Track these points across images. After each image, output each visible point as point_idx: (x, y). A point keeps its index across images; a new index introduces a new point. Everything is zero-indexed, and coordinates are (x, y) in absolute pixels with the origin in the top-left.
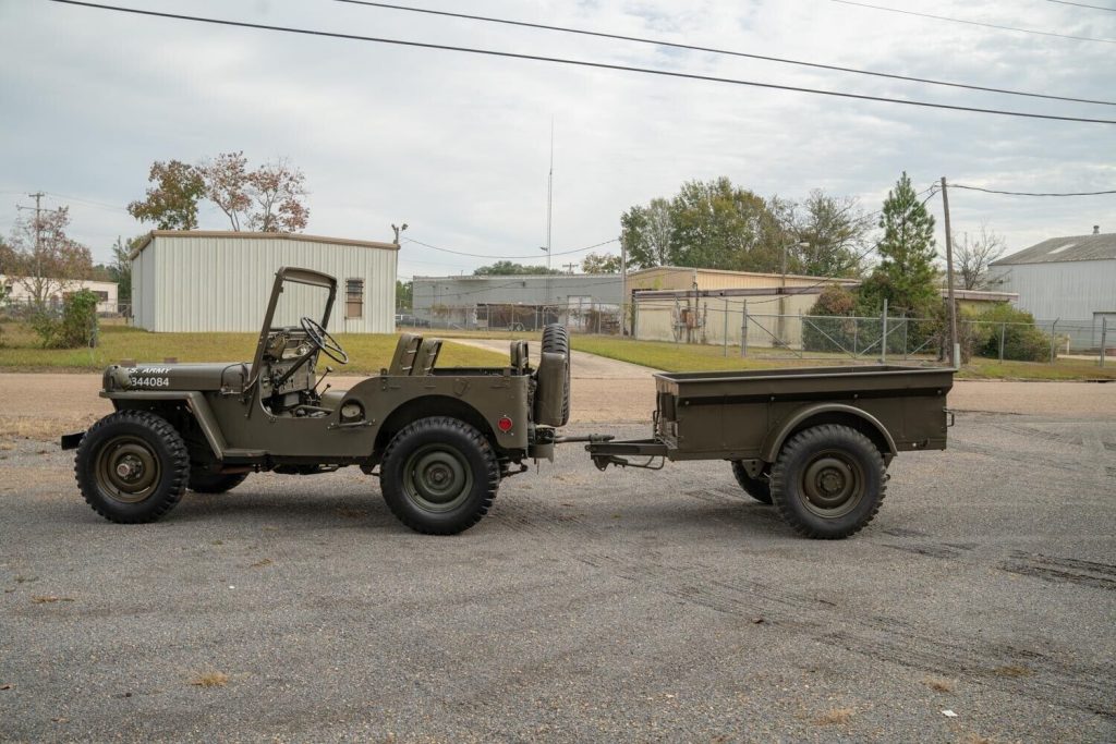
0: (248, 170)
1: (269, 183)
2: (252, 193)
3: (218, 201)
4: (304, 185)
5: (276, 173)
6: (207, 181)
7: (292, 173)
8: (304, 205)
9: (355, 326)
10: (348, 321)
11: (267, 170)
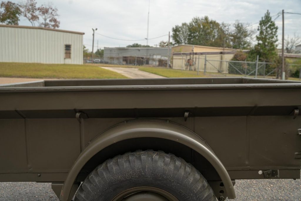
0: (37, 6)
1: (44, 11)
2: (40, 15)
3: (27, 17)
4: (58, 13)
5: (48, 7)
6: (22, 10)
7: (53, 8)
8: (58, 20)
9: (68, 61)
10: (66, 60)
11: (44, 6)
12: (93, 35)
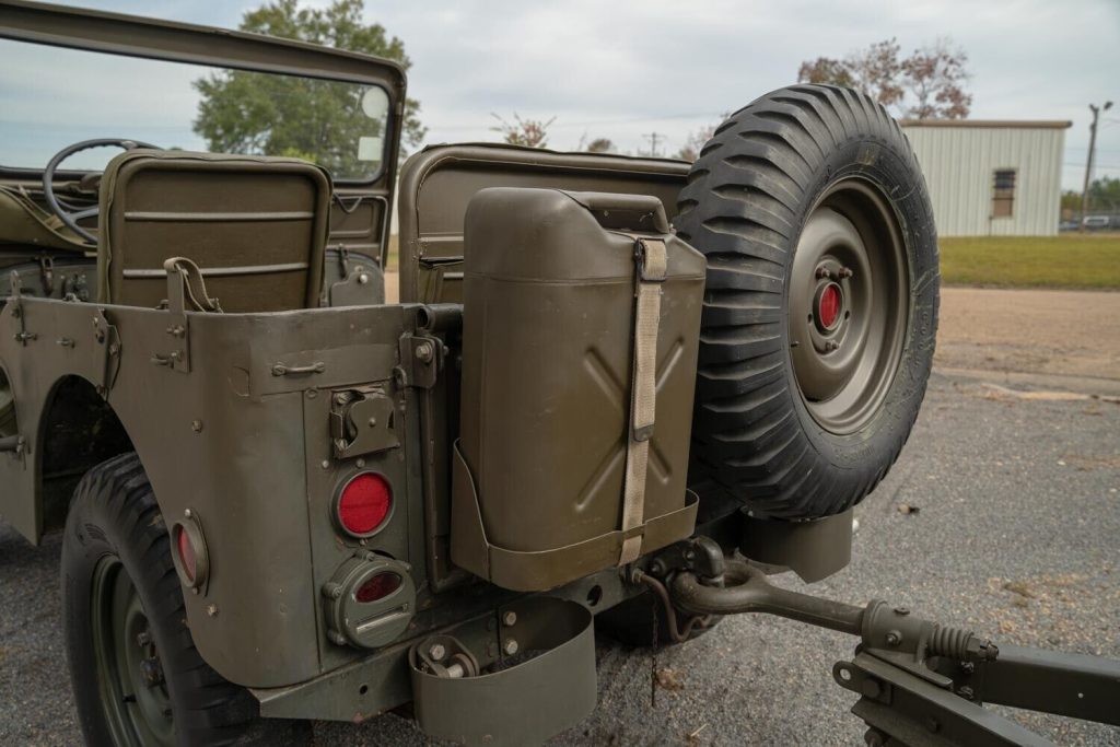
0: (900, 58)
1: (923, 69)
2: (907, 83)
4: (967, 67)
5: (933, 55)
6: (856, 75)
7: (952, 54)
8: (965, 91)
9: (1004, 227)
10: (994, 222)
11: (922, 55)
12: (1093, 128)
